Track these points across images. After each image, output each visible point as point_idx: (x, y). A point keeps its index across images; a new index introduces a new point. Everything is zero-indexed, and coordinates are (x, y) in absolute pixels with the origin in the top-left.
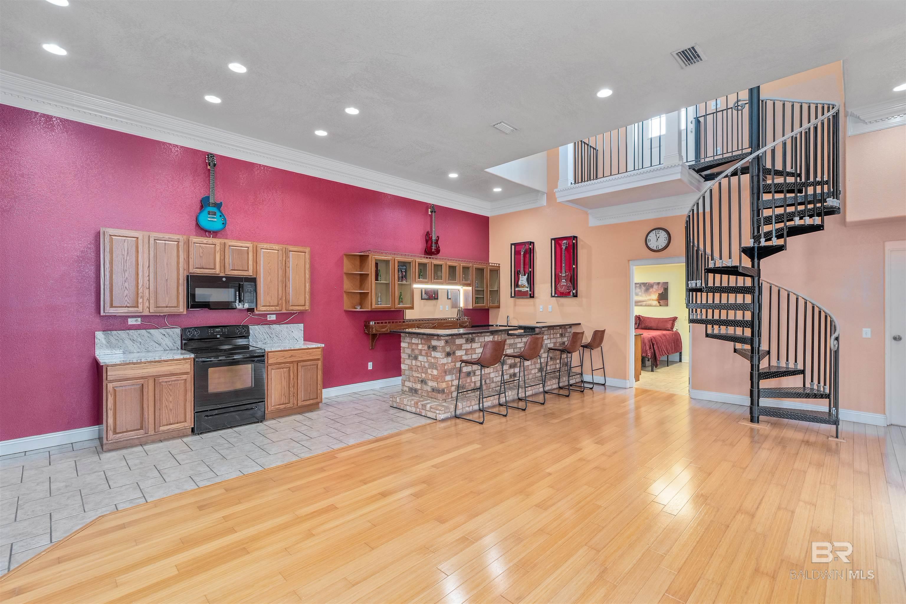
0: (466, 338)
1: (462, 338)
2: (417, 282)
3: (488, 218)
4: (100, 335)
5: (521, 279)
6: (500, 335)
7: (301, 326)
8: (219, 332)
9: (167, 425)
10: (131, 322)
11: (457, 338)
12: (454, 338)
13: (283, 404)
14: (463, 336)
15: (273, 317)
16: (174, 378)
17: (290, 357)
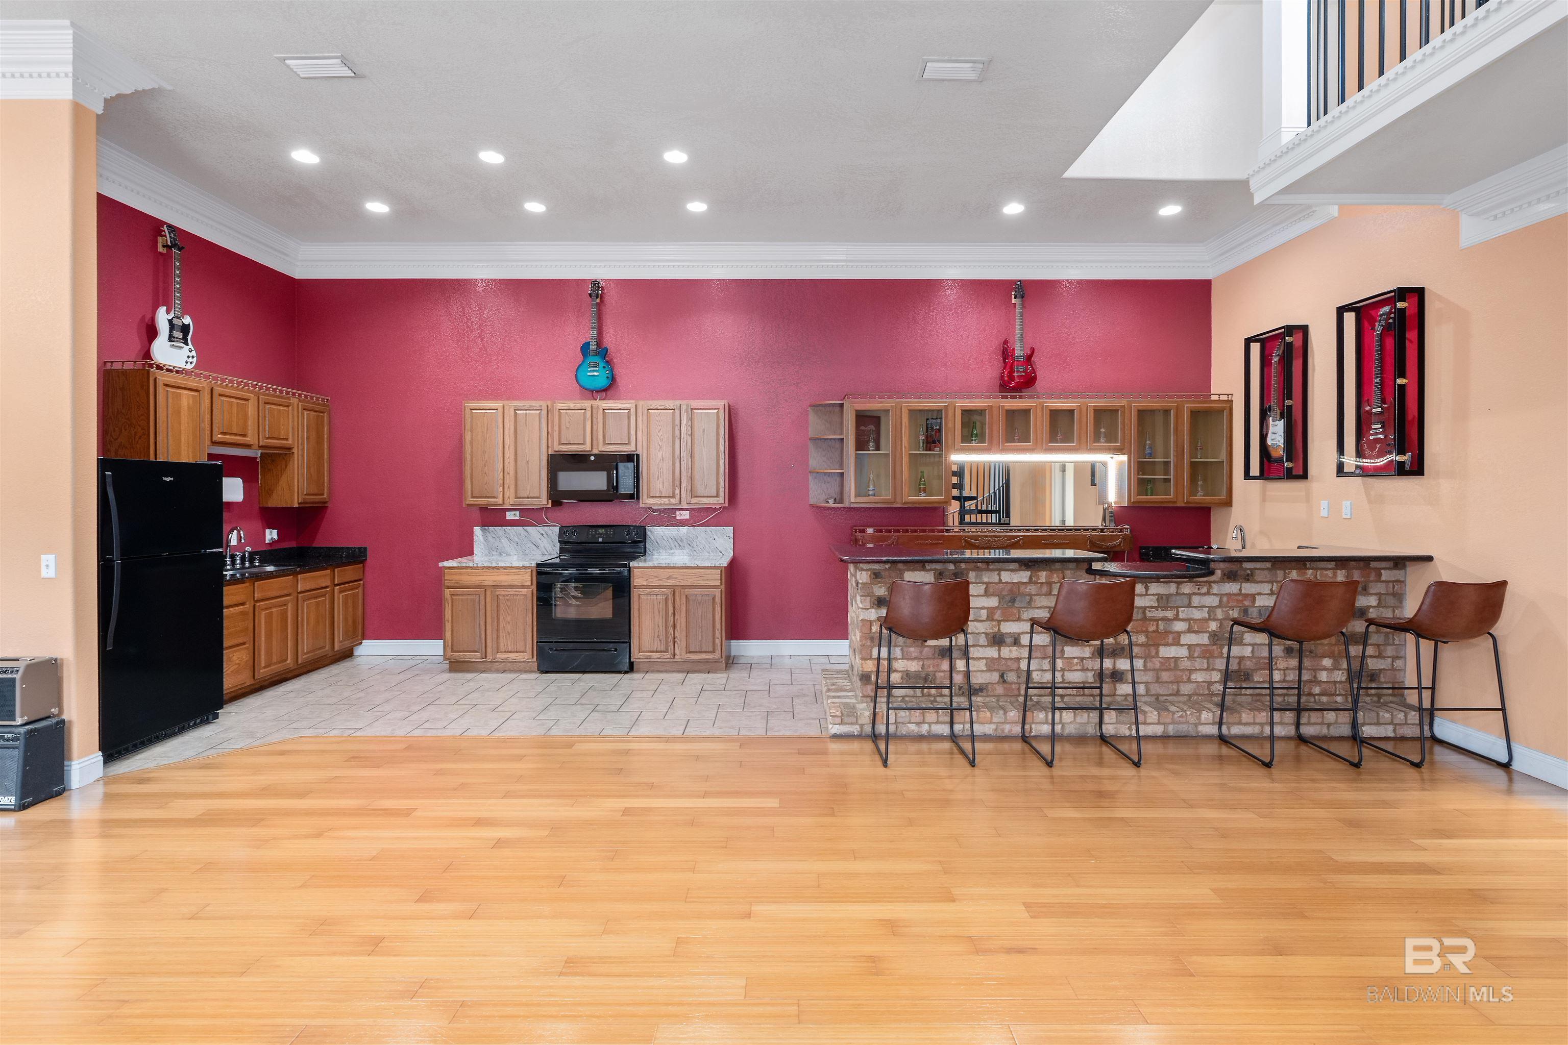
0: (935, 570)
1: (923, 569)
2: (957, 450)
3: (1208, 282)
4: (477, 530)
5: (1271, 429)
6: (1056, 570)
7: (729, 530)
8: (602, 534)
9: (505, 652)
10: (510, 516)
11: (909, 570)
12: (900, 570)
13: (657, 652)
14: (928, 566)
15: (686, 515)
16: (512, 591)
17: (668, 579)
